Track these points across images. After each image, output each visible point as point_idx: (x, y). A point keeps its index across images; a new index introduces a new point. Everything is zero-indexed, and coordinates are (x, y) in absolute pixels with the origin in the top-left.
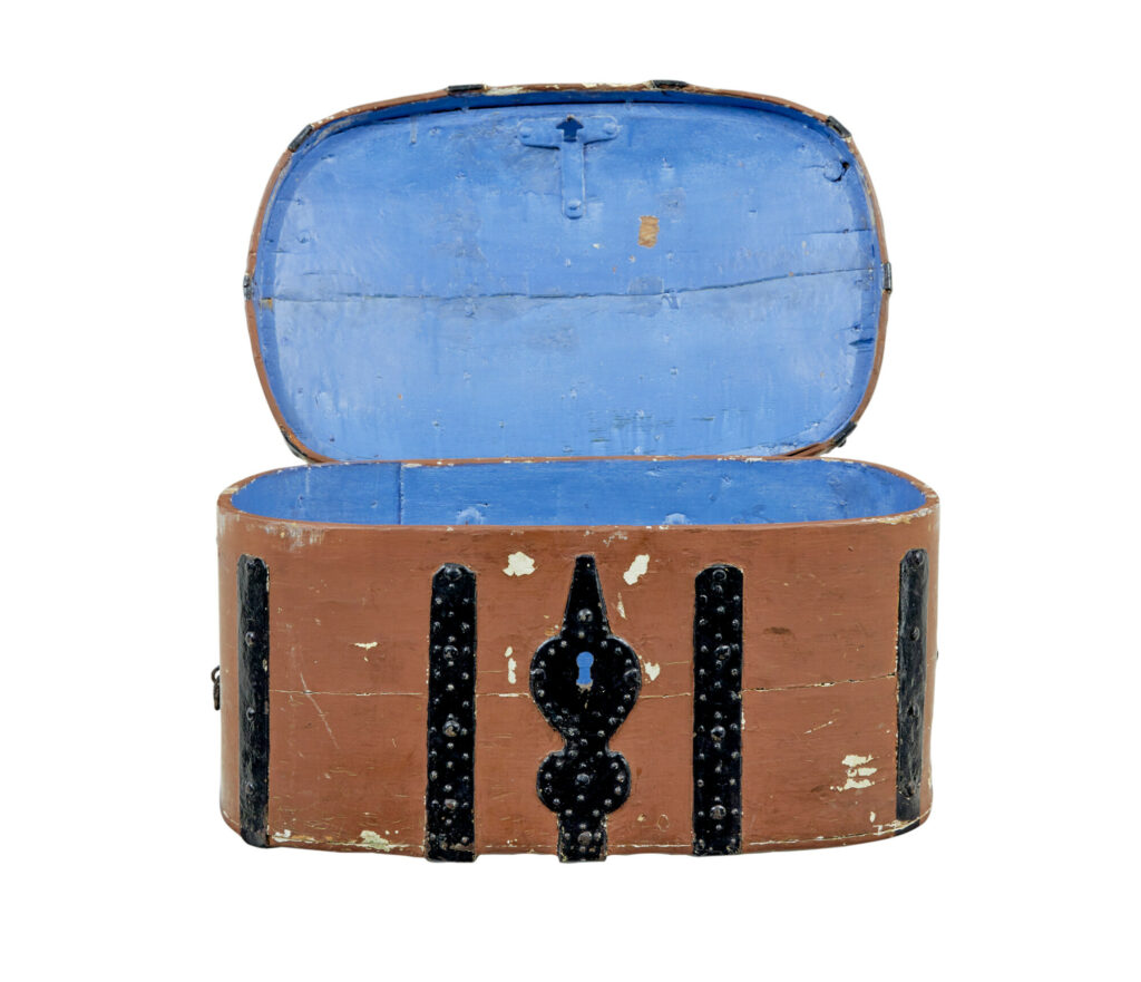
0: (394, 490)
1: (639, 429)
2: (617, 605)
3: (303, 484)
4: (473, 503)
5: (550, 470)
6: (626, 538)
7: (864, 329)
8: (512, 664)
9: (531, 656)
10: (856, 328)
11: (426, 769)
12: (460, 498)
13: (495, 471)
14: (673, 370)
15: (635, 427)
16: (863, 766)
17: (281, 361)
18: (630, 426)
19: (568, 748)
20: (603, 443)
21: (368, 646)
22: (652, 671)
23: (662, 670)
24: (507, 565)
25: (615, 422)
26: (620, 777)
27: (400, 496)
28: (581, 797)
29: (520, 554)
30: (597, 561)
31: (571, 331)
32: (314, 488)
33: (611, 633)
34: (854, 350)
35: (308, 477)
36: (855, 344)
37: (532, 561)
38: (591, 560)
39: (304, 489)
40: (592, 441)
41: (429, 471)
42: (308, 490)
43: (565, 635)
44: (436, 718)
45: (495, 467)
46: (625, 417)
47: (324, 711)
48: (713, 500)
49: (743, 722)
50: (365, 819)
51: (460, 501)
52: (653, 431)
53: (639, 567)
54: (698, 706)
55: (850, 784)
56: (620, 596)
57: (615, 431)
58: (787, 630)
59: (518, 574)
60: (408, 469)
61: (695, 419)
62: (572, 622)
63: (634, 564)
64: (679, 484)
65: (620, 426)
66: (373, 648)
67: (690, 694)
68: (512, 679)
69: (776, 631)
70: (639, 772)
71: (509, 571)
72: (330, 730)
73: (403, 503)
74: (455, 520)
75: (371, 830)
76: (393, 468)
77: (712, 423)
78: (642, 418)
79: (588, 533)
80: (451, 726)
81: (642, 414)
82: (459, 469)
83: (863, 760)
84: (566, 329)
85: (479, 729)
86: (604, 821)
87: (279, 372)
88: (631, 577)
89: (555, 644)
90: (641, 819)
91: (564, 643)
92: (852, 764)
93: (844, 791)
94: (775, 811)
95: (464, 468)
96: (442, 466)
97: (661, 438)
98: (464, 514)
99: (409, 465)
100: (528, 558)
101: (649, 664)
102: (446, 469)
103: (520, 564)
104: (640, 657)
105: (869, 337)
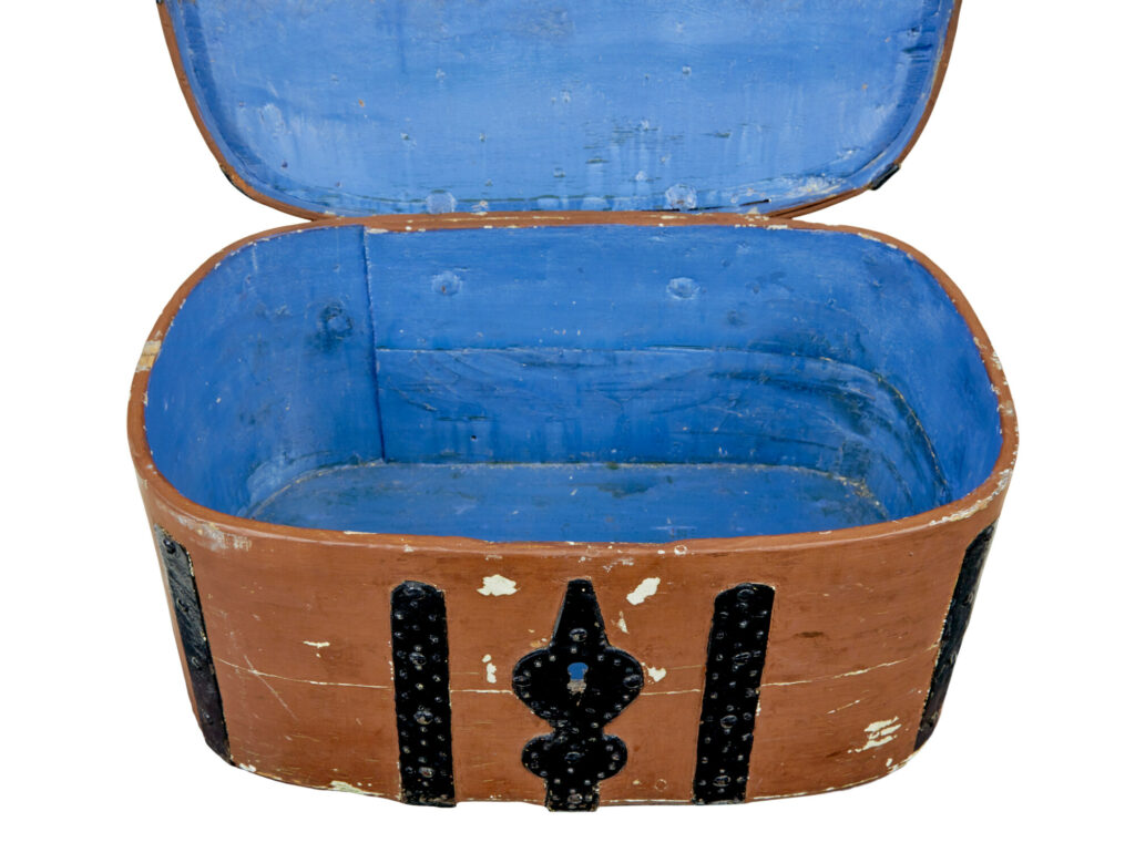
0: (359, 253)
1: (643, 146)
2: (617, 621)
3: (251, 263)
4: (451, 268)
5: (538, 235)
6: (631, 564)
7: (923, 32)
8: (491, 669)
9: (514, 662)
10: (913, 30)
11: (397, 744)
12: (434, 263)
13: (474, 236)
14: (685, 69)
15: (637, 143)
16: (887, 727)
17: (213, 69)
18: (632, 141)
19: (557, 734)
20: (600, 165)
21: (320, 645)
22: (656, 674)
23: (667, 676)
24: (482, 586)
25: (615, 135)
26: (615, 757)
27: (365, 260)
28: (571, 770)
29: (497, 577)
30: (594, 585)
31: (564, 15)
32: (262, 263)
33: (609, 645)
34: (907, 58)
35: (254, 253)
36: (909, 50)
37: (514, 583)
38: (588, 585)
39: (253, 267)
40: (588, 163)
41: (397, 237)
42: (256, 267)
43: (553, 650)
44: (405, 707)
45: (473, 233)
46: (627, 129)
47: (276, 690)
48: (726, 265)
49: (758, 710)
50: (334, 774)
51: (435, 266)
52: (659, 150)
53: (648, 587)
54: (707, 703)
55: (870, 744)
56: (621, 613)
57: (615, 149)
58: (821, 634)
59: (496, 594)
60: (372, 235)
61: (708, 135)
62: (562, 638)
63: (640, 587)
64: (688, 250)
65: (619, 142)
66: (324, 647)
67: (698, 691)
68: (492, 679)
69: (807, 635)
70: (636, 749)
71: (484, 591)
72: (285, 705)
73: (369, 267)
74: (431, 284)
75: (341, 780)
76: (355, 231)
77: (728, 140)
78: (646, 130)
79: (583, 559)
80: (423, 716)
81: (646, 125)
82: (430, 234)
83: (889, 722)
84: (558, 13)
85: (454, 717)
86: (597, 787)
87: (213, 84)
88: (636, 597)
89: (542, 655)
90: (636, 782)
91: (553, 658)
92: (874, 730)
93: (863, 752)
94: (785, 774)
95: (438, 234)
96: (412, 232)
97: (667, 160)
98: (440, 278)
99: (373, 231)
100: (507, 581)
101: (654, 669)
102: (417, 234)
103: (498, 586)
104: (643, 664)
105: (928, 43)
